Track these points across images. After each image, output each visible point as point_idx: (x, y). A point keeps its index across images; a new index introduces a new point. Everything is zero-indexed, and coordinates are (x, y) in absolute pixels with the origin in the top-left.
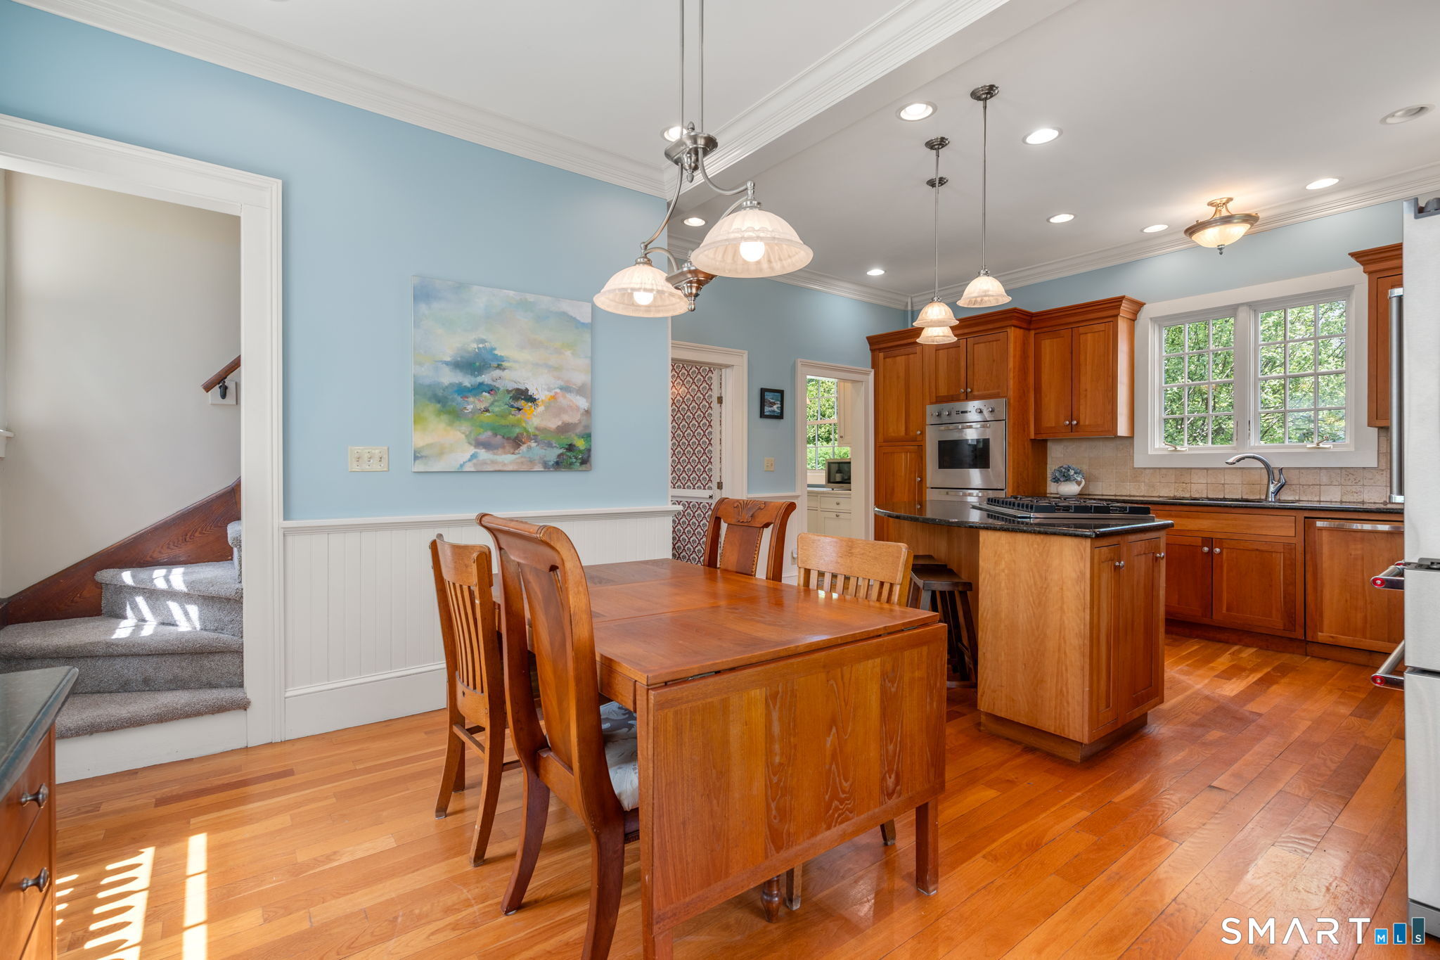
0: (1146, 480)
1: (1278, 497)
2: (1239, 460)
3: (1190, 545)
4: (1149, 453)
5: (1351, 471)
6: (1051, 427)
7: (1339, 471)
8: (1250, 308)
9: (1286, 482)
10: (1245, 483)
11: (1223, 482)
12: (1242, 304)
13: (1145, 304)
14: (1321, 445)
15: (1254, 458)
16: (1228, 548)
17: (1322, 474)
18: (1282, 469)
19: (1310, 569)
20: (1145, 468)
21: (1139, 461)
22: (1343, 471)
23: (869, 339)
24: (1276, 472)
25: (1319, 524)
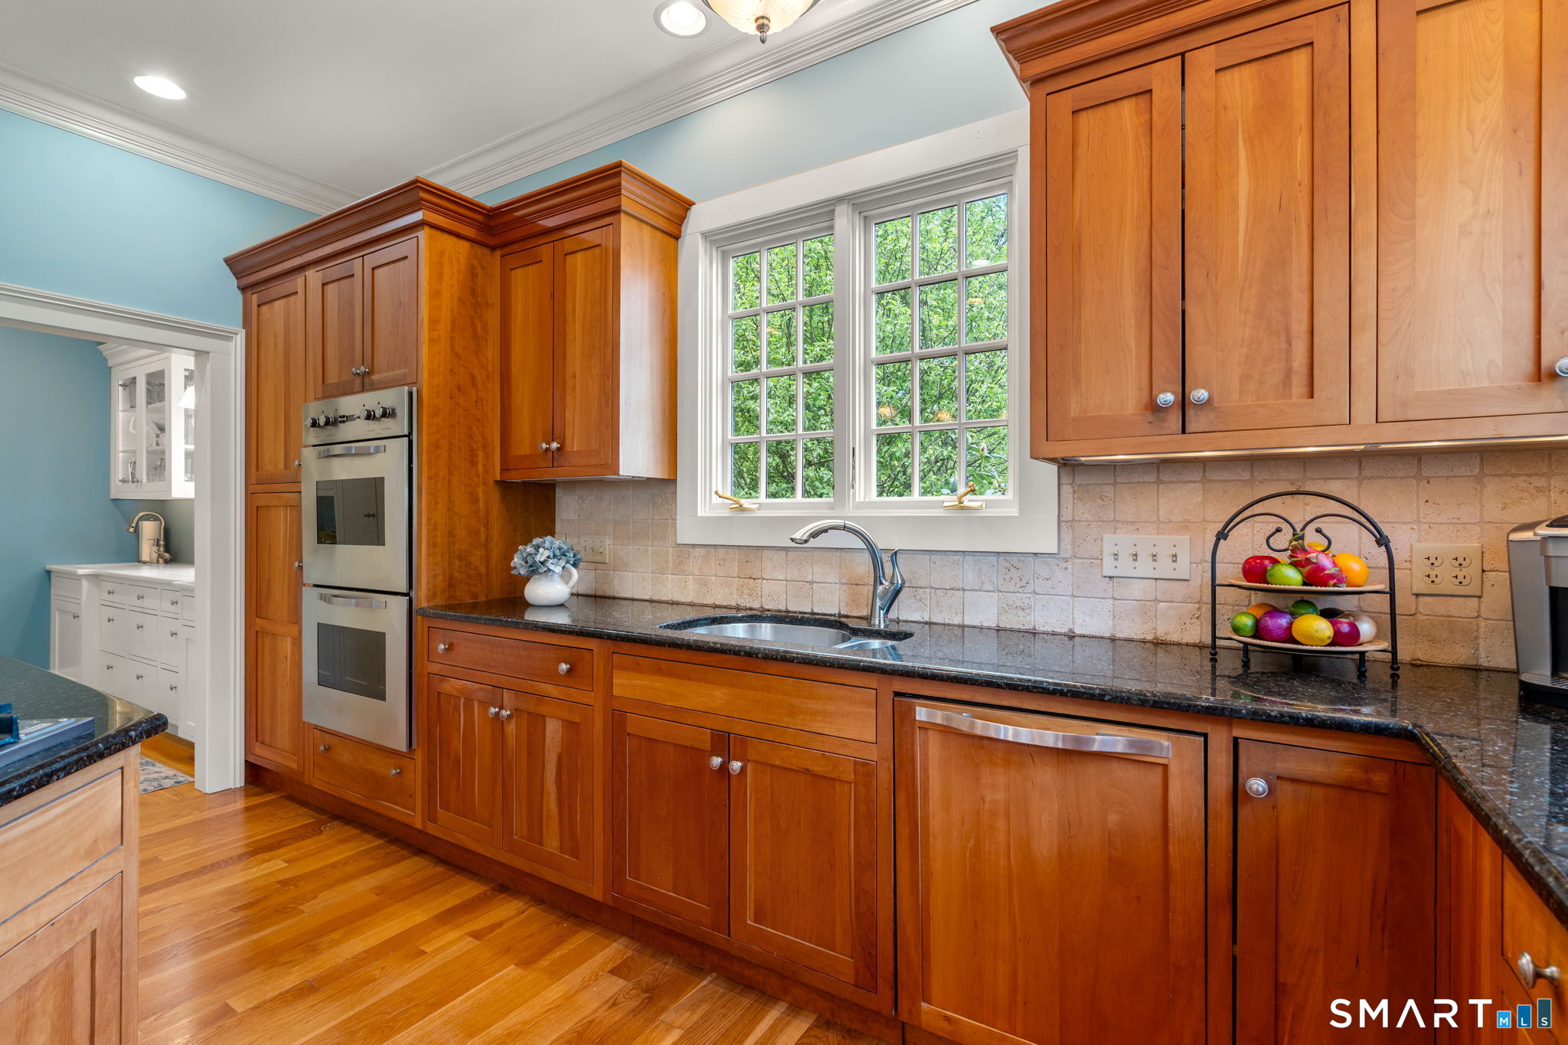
0: (696, 572)
1: (892, 615)
2: (815, 535)
3: (692, 748)
4: (699, 515)
5: (1014, 560)
6: (525, 456)
7: (994, 559)
8: (854, 210)
9: (903, 582)
10: (843, 581)
11: (810, 578)
12: (840, 200)
13: (694, 204)
14: (966, 503)
15: (845, 528)
16: (756, 762)
17: (966, 567)
18: (896, 553)
19: (903, 830)
20: (694, 545)
21: (686, 533)
22: (1001, 558)
23: (231, 262)
24: (886, 558)
25: (922, 713)
